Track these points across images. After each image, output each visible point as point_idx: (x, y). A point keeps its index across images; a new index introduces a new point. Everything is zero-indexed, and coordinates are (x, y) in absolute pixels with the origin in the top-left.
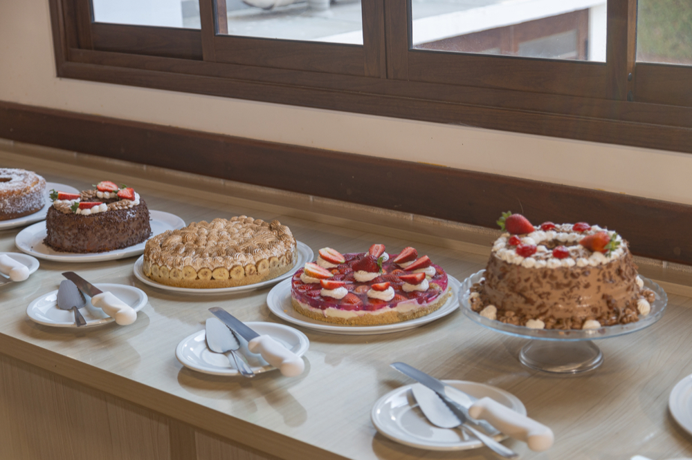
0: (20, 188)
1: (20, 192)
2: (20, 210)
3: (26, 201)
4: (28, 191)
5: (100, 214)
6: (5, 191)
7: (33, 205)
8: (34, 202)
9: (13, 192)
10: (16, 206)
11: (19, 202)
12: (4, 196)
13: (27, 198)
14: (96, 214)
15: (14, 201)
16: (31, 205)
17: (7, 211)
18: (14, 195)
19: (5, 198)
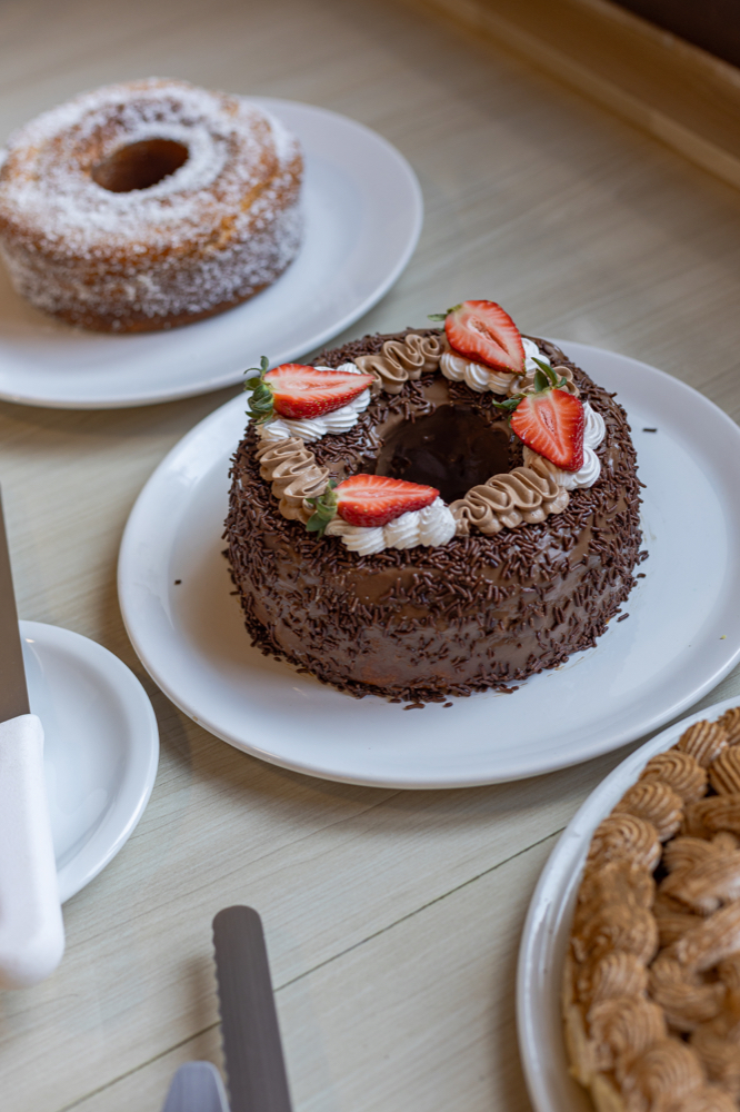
0: (190, 233)
1: (192, 250)
2: (198, 302)
3: (217, 272)
4: (222, 240)
5: (420, 554)
6: (139, 249)
7: (245, 280)
8: (248, 269)
9: (167, 251)
10: (179, 293)
11: (191, 278)
12: (135, 264)
13: (222, 265)
14: (403, 554)
15: (173, 277)
16: (238, 281)
17: (151, 309)
18: (171, 259)
19: (139, 272)
